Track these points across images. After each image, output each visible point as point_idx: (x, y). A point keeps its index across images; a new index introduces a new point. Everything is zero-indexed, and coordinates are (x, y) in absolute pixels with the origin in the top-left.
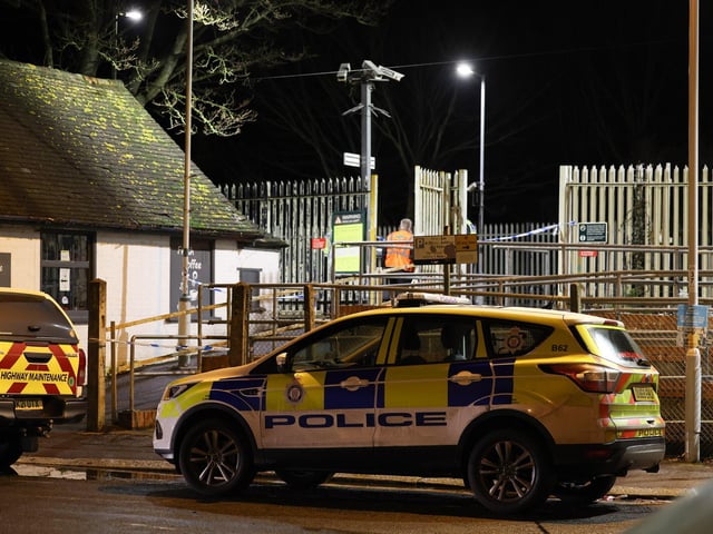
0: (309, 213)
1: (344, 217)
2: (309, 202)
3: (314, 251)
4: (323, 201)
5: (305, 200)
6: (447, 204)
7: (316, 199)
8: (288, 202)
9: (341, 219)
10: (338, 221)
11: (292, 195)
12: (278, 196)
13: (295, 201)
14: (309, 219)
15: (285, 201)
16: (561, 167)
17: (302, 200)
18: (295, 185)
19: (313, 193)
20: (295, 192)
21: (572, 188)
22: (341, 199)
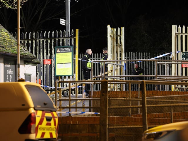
0: (41, 47)
1: (61, 49)
2: (41, 42)
3: (45, 66)
4: (49, 41)
5: (40, 41)
6: (115, 43)
7: (45, 40)
8: (30, 42)
9: (60, 50)
10: (58, 51)
11: (32, 38)
12: (25, 39)
13: (34, 42)
14: (41, 50)
15: (28, 42)
16: (172, 26)
17: (38, 41)
18: (34, 34)
19: (44, 38)
20: (34, 37)
21: (178, 35)
22: (59, 40)
